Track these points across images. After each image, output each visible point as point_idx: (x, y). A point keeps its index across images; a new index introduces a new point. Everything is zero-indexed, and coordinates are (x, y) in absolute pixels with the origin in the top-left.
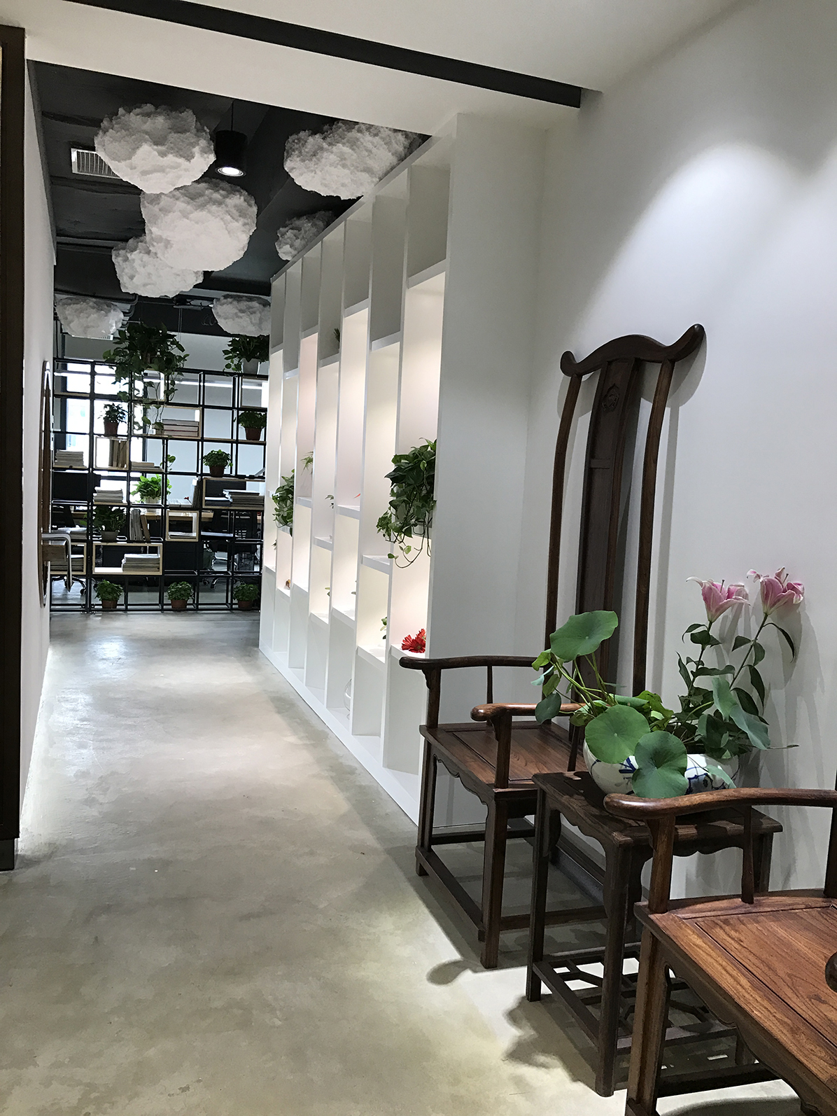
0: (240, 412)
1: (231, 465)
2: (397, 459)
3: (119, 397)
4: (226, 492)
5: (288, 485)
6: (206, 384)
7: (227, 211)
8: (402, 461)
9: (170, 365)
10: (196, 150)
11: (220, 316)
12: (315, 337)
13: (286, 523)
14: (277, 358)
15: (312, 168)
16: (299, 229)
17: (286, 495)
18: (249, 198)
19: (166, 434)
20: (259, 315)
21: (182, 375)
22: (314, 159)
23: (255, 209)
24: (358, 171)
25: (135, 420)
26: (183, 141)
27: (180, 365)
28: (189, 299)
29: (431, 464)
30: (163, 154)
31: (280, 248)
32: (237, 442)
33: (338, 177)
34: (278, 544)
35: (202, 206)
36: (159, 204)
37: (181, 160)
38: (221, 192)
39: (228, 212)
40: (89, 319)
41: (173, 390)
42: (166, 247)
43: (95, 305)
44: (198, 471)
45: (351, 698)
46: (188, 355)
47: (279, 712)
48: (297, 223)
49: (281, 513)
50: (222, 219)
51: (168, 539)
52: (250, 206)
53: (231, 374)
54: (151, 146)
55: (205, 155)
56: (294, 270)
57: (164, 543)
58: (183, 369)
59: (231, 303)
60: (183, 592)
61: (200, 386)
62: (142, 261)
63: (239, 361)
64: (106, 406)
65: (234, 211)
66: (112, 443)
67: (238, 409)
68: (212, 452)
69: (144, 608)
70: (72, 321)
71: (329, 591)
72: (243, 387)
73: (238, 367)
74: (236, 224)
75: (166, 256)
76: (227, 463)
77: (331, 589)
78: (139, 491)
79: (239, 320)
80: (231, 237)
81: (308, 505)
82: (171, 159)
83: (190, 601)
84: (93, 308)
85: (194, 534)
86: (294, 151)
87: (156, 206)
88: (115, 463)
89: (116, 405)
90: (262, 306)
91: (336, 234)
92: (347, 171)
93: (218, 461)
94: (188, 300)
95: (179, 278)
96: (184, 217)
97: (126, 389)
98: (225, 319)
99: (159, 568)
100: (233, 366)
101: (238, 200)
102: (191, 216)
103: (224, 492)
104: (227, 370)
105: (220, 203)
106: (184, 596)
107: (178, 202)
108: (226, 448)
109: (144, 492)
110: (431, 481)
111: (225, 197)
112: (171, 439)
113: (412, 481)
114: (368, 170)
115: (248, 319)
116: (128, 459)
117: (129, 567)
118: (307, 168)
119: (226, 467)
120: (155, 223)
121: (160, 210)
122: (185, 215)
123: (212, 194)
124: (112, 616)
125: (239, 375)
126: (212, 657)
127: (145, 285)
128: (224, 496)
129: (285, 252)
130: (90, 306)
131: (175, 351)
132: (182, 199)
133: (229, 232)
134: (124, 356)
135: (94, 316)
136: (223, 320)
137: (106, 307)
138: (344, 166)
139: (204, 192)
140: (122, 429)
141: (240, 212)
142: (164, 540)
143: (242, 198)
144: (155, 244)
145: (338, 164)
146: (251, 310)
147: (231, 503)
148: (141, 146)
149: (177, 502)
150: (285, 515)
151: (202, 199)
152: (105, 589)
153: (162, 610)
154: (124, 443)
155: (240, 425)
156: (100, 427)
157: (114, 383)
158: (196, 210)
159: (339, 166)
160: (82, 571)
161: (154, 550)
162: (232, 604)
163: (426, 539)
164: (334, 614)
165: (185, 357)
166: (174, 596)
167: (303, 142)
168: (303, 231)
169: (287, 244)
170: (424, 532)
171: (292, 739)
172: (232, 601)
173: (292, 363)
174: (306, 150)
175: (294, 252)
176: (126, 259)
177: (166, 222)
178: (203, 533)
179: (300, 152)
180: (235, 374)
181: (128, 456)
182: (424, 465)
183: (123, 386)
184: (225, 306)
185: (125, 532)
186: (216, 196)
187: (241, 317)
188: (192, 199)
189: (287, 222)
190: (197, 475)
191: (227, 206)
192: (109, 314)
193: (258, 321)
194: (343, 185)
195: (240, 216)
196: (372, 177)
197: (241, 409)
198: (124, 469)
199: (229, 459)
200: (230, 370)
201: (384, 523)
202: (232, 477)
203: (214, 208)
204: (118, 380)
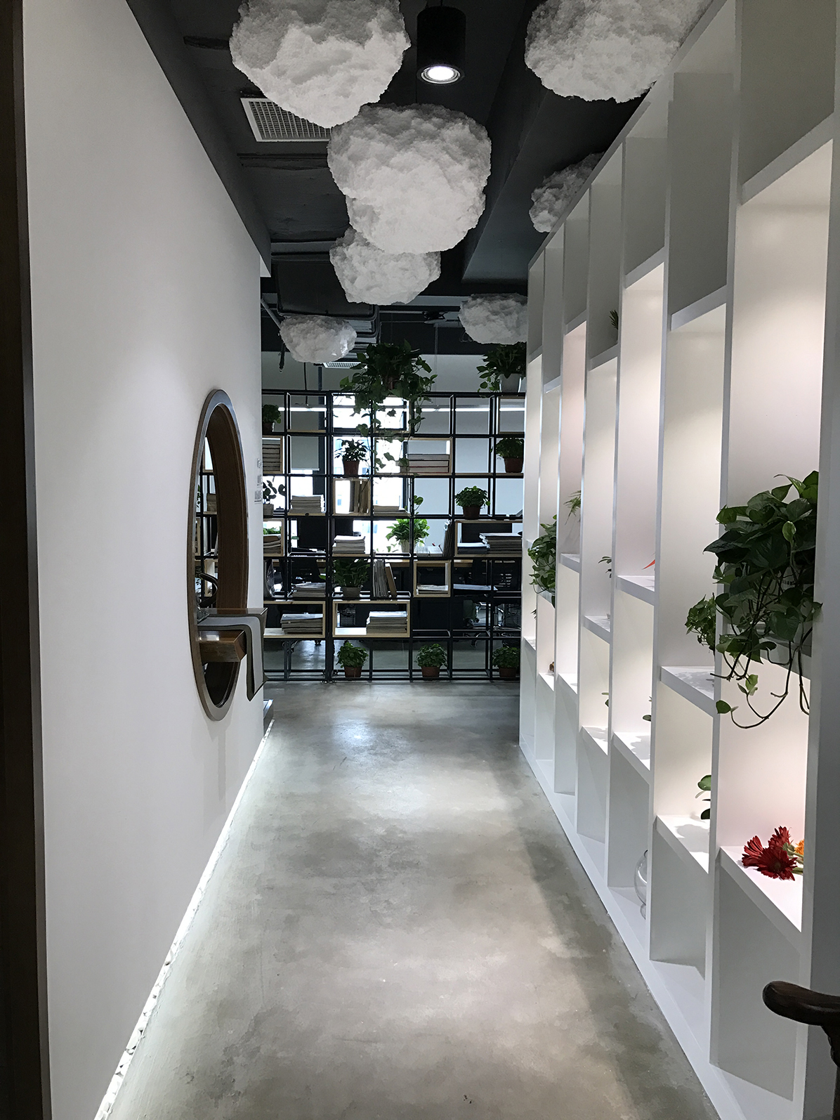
0: (498, 440)
1: (488, 504)
2: (726, 515)
3: (361, 430)
4: (482, 536)
5: (549, 536)
6: (457, 410)
7: (444, 149)
8: (739, 518)
9: (414, 390)
10: (373, 25)
11: (467, 322)
12: (583, 328)
13: (547, 588)
14: (535, 366)
15: (568, 52)
16: (560, 186)
17: (547, 548)
18: (479, 128)
19: (411, 472)
20: (516, 316)
21: (430, 400)
22: (571, 33)
23: (487, 145)
24: (643, 34)
25: (377, 457)
26: (350, 13)
27: (426, 388)
28: (442, 311)
29: (808, 528)
30: (320, 38)
31: (535, 216)
32: (495, 476)
33: (610, 56)
34: (538, 611)
35: (407, 145)
36: (347, 150)
37: (349, 46)
38: (435, 120)
39: (446, 149)
40: (317, 341)
41: (419, 419)
42: (372, 221)
43: (324, 323)
44: (450, 513)
45: (647, 883)
46: (435, 376)
47: (538, 879)
48: (557, 178)
49: (542, 573)
50: (437, 161)
51: (417, 594)
52: (480, 139)
53: (487, 395)
54: (301, 27)
55: (390, 35)
56: (554, 246)
57: (412, 599)
58: (430, 393)
59: (481, 304)
60: (434, 658)
61: (451, 411)
62: (361, 256)
63: (496, 378)
64: (344, 443)
65: (455, 148)
66: (353, 485)
67: (496, 436)
68: (466, 489)
69: (391, 677)
70: (298, 344)
71: (607, 697)
72: (501, 410)
73: (496, 385)
74: (458, 168)
75: (373, 234)
76: (483, 502)
77: (610, 694)
78: (395, 534)
79: (492, 324)
80: (452, 188)
81: (577, 568)
82: (333, 45)
83: (443, 667)
84: (321, 326)
85: (446, 588)
86: (539, 31)
87: (344, 155)
88: (356, 508)
89: (355, 441)
90: (519, 304)
91: (611, 170)
92: (624, 40)
93: (472, 500)
94: (441, 313)
95: (407, 274)
96: (383, 164)
97: (367, 421)
98: (474, 325)
99: (406, 629)
100: (490, 385)
101: (460, 130)
102: (393, 161)
103: (481, 537)
104: (482, 390)
105: (432, 137)
106: (435, 662)
107: (373, 143)
108: (482, 484)
109: (400, 535)
110: (806, 560)
111: (440, 127)
112: (417, 477)
113: (762, 562)
114: (660, 30)
115: (502, 322)
116: (369, 502)
117: (374, 628)
118: (560, 52)
119: (483, 506)
120: (346, 181)
121: (349, 158)
122: (384, 161)
123: (421, 124)
124: (354, 686)
125: (497, 395)
126: (460, 760)
127: (369, 288)
128: (481, 541)
129: (541, 221)
130: (318, 324)
131: (421, 373)
132: (379, 137)
133: (449, 181)
134: (363, 383)
135: (323, 336)
136: (471, 327)
137: (336, 325)
138: (620, 32)
139: (410, 123)
140: (364, 466)
141: (464, 149)
142: (412, 595)
143: (467, 127)
144: (358, 218)
145: (609, 30)
146: (506, 310)
147: (489, 550)
148: (286, 30)
149: (427, 550)
150: (546, 576)
151: (406, 134)
152: (347, 654)
153: (411, 679)
154: (365, 483)
155: (497, 456)
156: (338, 467)
157: (353, 415)
158: (399, 150)
159: (613, 35)
160: (321, 633)
161: (401, 608)
162: (492, 670)
163: (795, 676)
164: (613, 741)
165: (432, 378)
166: (424, 662)
167: (552, 12)
168: (565, 187)
169: (545, 209)
170: (791, 660)
171: (553, 944)
172: (491, 667)
173: (553, 371)
174: (559, 23)
175: (554, 219)
176: (344, 258)
177: (359, 176)
178: (457, 586)
179: (549, 30)
180: (492, 394)
181: (369, 499)
182: (788, 530)
183: (362, 419)
184: (473, 309)
185: (368, 586)
186: (428, 126)
187: (494, 321)
188: (393, 135)
189: (544, 181)
190: (450, 518)
191: (443, 140)
192: (341, 333)
193: (515, 324)
194: (619, 70)
195: (465, 154)
196: (668, 41)
197: (499, 436)
198: (365, 515)
199: (485, 497)
200: (486, 390)
201: (700, 618)
202: (490, 518)
203: (424, 145)
204: (357, 410)
